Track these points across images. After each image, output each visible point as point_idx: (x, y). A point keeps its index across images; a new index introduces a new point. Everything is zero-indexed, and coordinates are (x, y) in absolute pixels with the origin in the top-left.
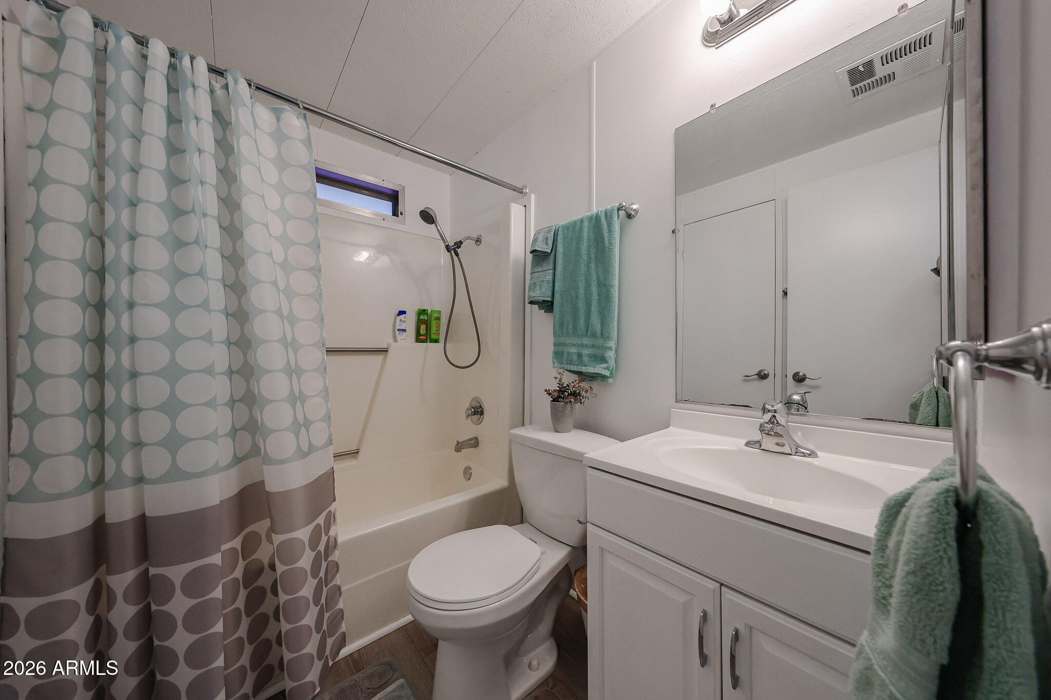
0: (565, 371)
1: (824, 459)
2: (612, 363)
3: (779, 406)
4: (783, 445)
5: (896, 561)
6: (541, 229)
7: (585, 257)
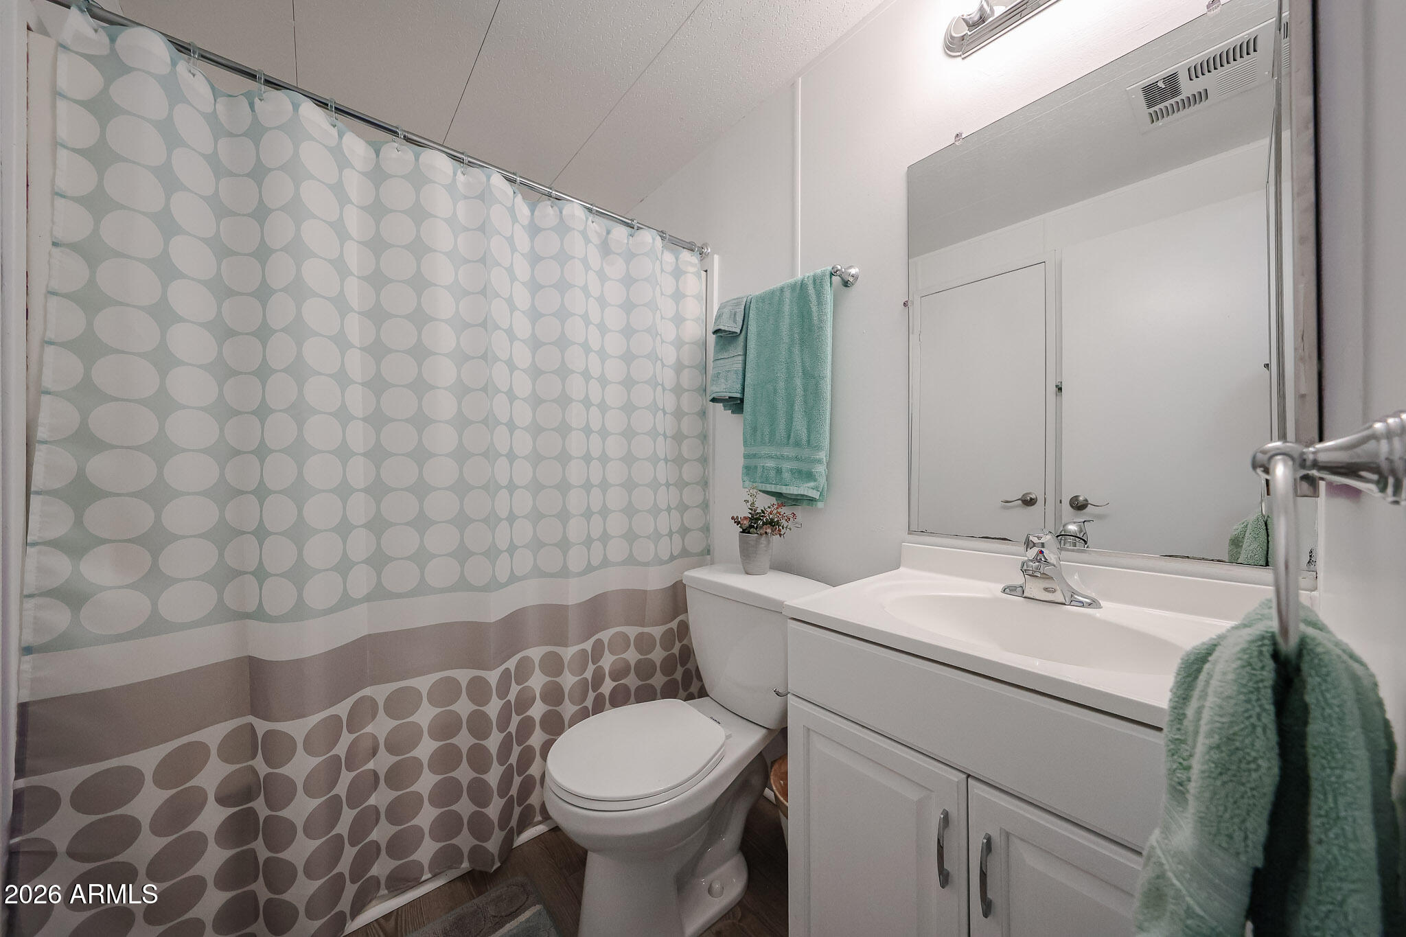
0: (759, 492)
1: (1110, 611)
2: (822, 481)
3: (1047, 539)
4: (1054, 591)
5: (1196, 733)
6: (727, 302)
7: (786, 339)
